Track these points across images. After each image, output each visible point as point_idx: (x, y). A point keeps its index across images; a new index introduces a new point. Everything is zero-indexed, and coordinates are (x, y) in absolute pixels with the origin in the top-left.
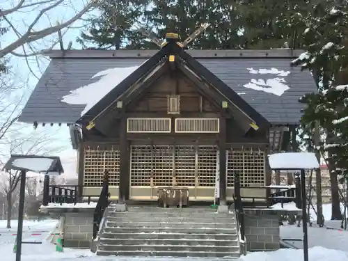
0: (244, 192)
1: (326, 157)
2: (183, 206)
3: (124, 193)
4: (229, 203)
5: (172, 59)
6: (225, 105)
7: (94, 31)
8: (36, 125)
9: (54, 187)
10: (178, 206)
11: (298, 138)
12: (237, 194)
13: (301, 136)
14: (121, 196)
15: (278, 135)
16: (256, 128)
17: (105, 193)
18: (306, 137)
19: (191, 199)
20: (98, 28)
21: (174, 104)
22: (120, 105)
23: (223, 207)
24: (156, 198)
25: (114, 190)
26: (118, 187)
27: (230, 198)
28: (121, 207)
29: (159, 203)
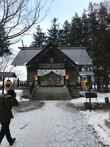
0: (70, 83)
2: (55, 87)
4: (66, 86)
5: (51, 48)
6: (65, 60)
7: (33, 45)
8: (16, 66)
9: (21, 82)
10: (53, 87)
13: (83, 70)
14: (38, 84)
16: (73, 66)
17: (34, 84)
18: (84, 70)
19: (57, 85)
20: (34, 44)
21: (52, 60)
22: (37, 60)
24: (47, 85)
25: (36, 83)
27: (67, 84)
28: (38, 87)
29: (48, 86)
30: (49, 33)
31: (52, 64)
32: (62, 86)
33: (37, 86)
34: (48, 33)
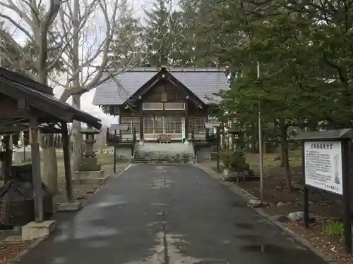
0: (195, 136)
2: (169, 143)
3: (142, 136)
4: (189, 141)
6: (187, 97)
10: (166, 143)
12: (193, 137)
14: (141, 138)
17: (135, 137)
19: (172, 139)
21: (164, 96)
22: (140, 97)
23: (186, 143)
24: (156, 139)
25: (138, 135)
27: (190, 139)
28: (141, 143)
29: (158, 141)
30: (149, 19)
31: (164, 102)
32: (183, 141)
33: (138, 141)
34: (146, 20)
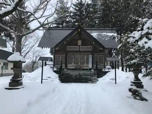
0: (98, 66)
1: (120, 56)
2: (82, 70)
3: (66, 66)
4: (94, 69)
5: (79, 30)
6: (94, 43)
8: (42, 48)
11: (113, 51)
15: (107, 51)
16: (102, 49)
17: (61, 67)
19: (84, 68)
21: (80, 42)
22: (65, 43)
24: (75, 68)
26: (64, 65)
27: (95, 68)
28: (65, 70)
31: (79, 46)
32: (90, 69)
33: (64, 69)
